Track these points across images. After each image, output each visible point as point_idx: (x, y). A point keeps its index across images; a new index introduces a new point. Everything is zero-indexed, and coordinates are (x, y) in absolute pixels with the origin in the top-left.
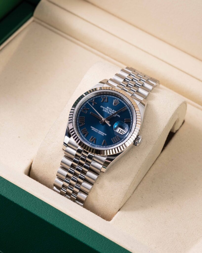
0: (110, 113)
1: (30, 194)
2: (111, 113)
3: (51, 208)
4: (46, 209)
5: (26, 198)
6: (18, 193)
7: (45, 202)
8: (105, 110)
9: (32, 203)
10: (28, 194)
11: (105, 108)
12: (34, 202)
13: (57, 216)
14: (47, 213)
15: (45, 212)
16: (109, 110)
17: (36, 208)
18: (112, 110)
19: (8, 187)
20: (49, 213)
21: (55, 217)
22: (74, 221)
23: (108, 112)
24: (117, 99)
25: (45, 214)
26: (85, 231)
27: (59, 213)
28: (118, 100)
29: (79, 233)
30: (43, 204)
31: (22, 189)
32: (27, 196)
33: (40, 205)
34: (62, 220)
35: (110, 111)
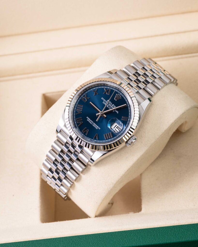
0: (109, 107)
1: (63, 237)
2: (111, 107)
3: (89, 236)
4: (86, 240)
5: (62, 243)
6: (53, 244)
7: (80, 236)
8: (105, 103)
9: (71, 244)
10: (61, 239)
11: (105, 101)
12: (72, 242)
13: (99, 240)
14: (89, 243)
15: (87, 243)
16: (109, 103)
17: (77, 245)
18: (112, 104)
19: (41, 245)
20: (91, 242)
21: (98, 242)
22: (115, 233)
23: (108, 106)
24: (119, 94)
25: (88, 245)
26: (132, 235)
27: (99, 236)
28: (121, 95)
29: (127, 241)
30: (80, 238)
31: (53, 239)
32: (62, 242)
33: (78, 240)
34: (106, 240)
35: (110, 105)
